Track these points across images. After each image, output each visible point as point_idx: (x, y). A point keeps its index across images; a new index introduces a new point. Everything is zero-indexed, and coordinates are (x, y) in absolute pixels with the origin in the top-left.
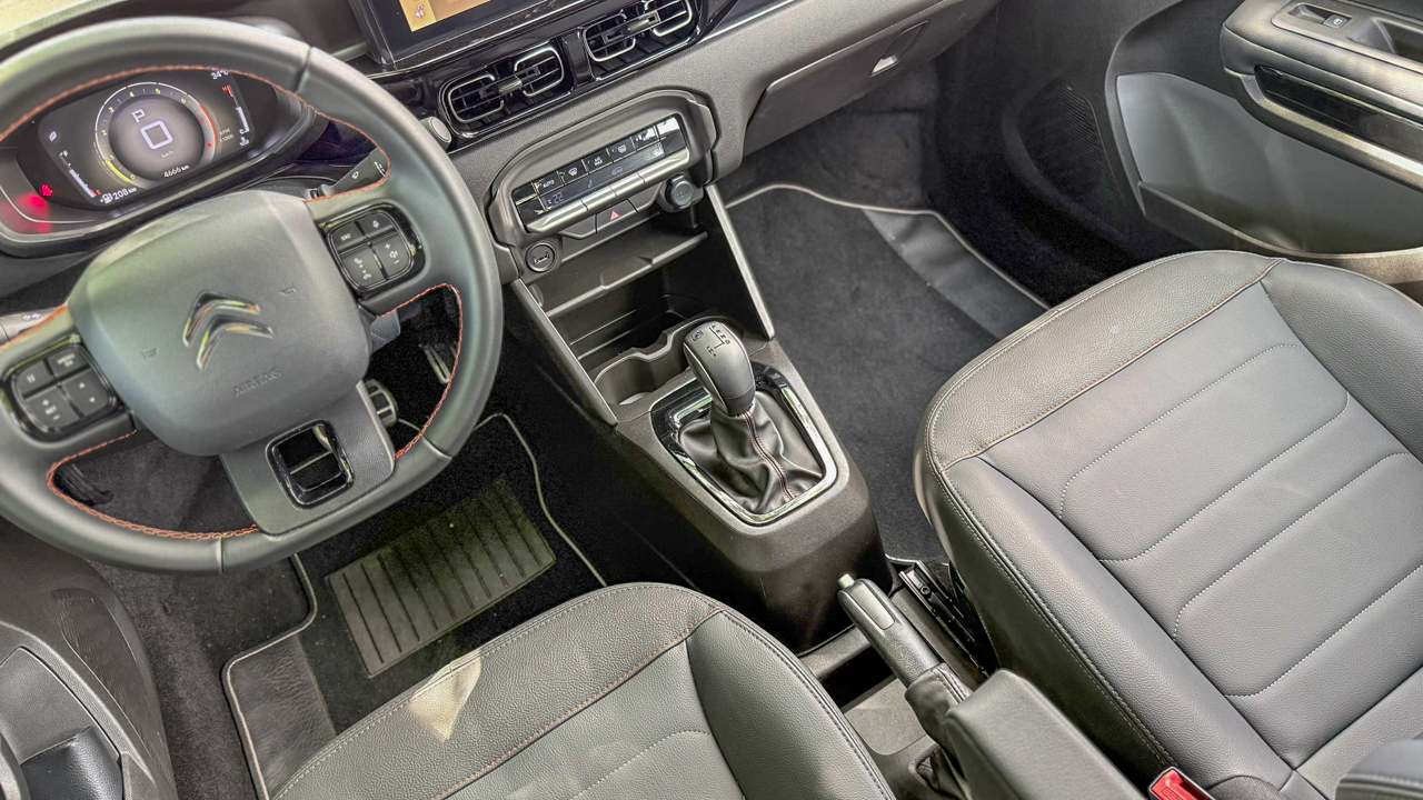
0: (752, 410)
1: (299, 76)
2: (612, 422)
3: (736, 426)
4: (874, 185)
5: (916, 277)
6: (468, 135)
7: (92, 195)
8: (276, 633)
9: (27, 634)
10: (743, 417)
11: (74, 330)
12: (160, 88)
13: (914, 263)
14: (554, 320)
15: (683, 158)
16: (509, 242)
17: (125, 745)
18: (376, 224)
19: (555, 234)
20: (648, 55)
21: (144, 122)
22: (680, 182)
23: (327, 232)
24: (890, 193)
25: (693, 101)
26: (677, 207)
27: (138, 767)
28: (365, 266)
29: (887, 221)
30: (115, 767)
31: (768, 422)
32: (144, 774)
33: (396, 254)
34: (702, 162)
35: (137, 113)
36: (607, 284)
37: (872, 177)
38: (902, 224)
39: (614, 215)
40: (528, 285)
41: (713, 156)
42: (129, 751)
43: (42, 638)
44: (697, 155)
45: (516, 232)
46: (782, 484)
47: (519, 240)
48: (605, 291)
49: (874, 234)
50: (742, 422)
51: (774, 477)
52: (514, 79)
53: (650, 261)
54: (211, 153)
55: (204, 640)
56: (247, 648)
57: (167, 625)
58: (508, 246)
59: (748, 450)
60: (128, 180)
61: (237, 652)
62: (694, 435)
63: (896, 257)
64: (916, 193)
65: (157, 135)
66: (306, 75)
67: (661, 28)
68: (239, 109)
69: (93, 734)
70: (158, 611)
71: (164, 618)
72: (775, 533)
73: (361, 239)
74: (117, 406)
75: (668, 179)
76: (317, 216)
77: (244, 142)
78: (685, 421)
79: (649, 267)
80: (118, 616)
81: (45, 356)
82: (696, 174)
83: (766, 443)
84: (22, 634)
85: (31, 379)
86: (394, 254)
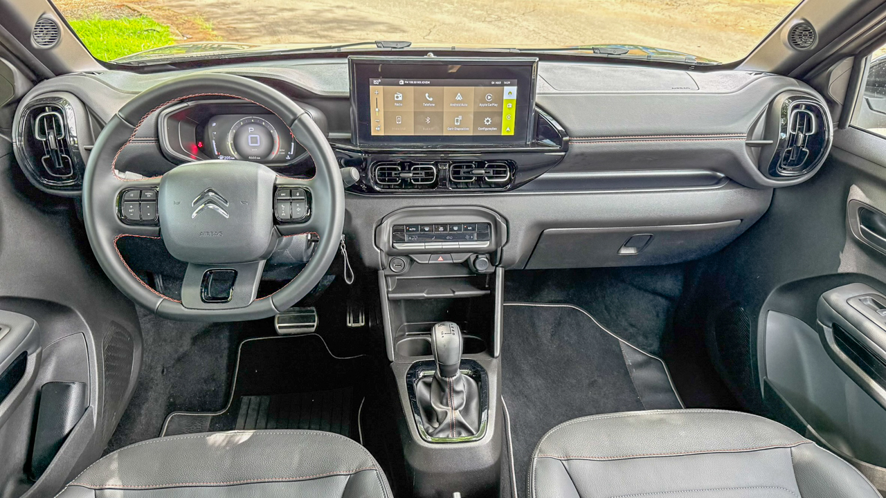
0: (454, 378)
1: (294, 120)
2: (390, 360)
3: (443, 384)
4: (631, 330)
5: (633, 390)
6: (378, 189)
7: (216, 154)
8: (203, 410)
9: (88, 328)
10: (447, 379)
11: (159, 184)
12: (265, 122)
13: (636, 383)
14: (395, 302)
15: (485, 245)
16: (381, 248)
17: (94, 404)
18: (298, 194)
19: (406, 254)
20: (481, 188)
21: (252, 133)
22: (483, 258)
23: (276, 190)
24: (640, 339)
25: (499, 219)
26: (477, 270)
27: (92, 416)
28: (284, 211)
29: (631, 354)
30: (83, 409)
31: (462, 392)
32: (93, 420)
34: (496, 252)
35: (251, 129)
36: (427, 294)
37: (632, 325)
38: (639, 358)
39: (441, 259)
40: (386, 276)
41: (502, 250)
42: (94, 407)
43: (93, 334)
44: (493, 247)
45: (387, 245)
46: (452, 426)
47: (387, 249)
48: (424, 296)
49: (619, 356)
50: (446, 382)
51: (448, 420)
52: (410, 172)
53: (454, 292)
54: (273, 156)
55: (171, 396)
56: (187, 410)
57: (157, 375)
58: (381, 250)
59: (444, 401)
60: (233, 153)
61: (180, 410)
62: (428, 385)
63: (627, 373)
64: (655, 346)
65: (254, 140)
66: (296, 121)
67: (489, 178)
68: (293, 144)
69: (84, 387)
70: (159, 369)
71: (160, 374)
72: (432, 449)
74: (156, 223)
75: (477, 252)
76: (277, 182)
77: (288, 158)
78: (424, 376)
79: (452, 295)
80: (136, 354)
81: (141, 189)
82: (493, 256)
83: (456, 401)
84: (86, 327)
85: (132, 195)
86: (298, 209)
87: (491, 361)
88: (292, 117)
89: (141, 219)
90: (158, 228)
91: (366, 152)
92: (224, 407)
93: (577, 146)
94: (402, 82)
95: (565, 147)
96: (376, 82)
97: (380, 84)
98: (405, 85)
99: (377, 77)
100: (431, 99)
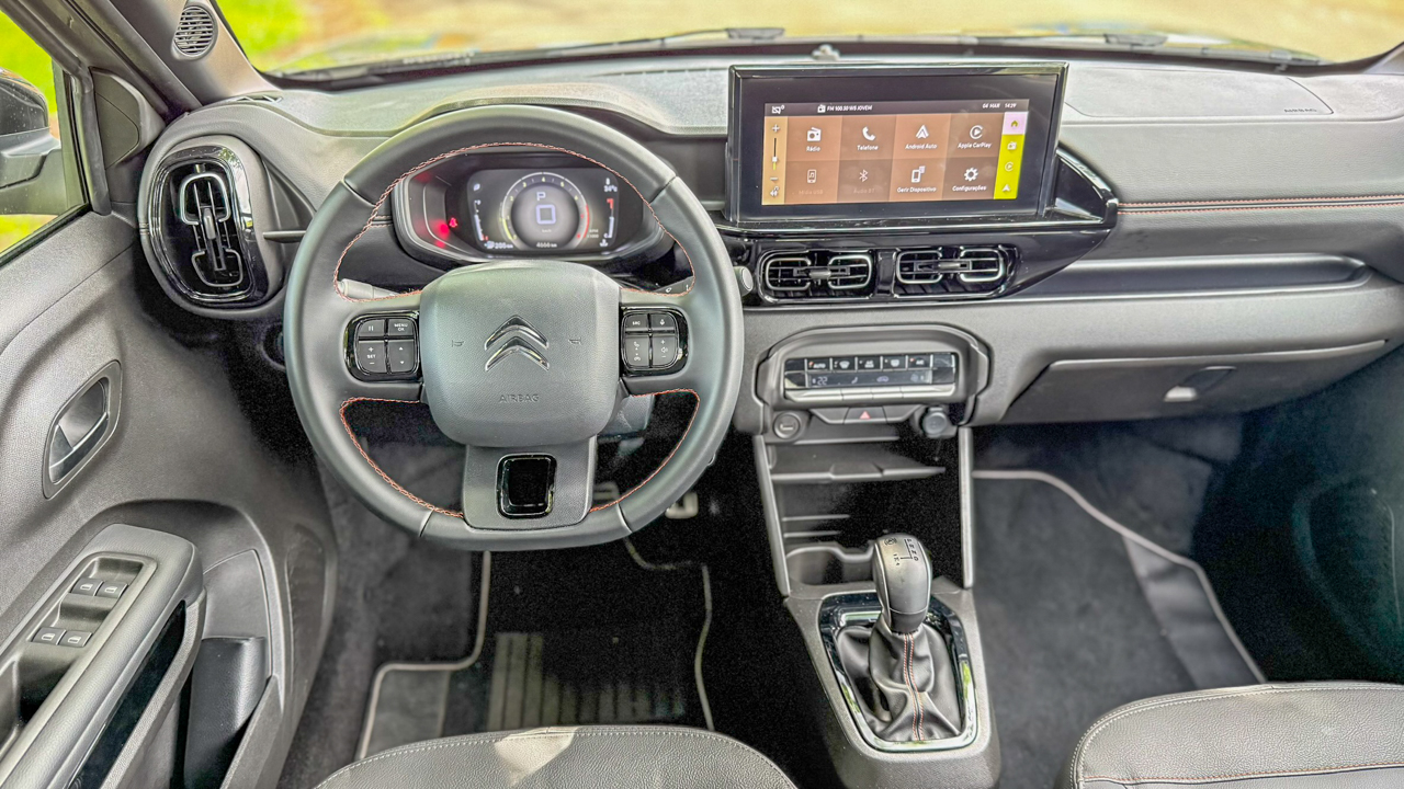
0: (915, 635)
1: (660, 190)
2: (784, 593)
3: (896, 646)
4: (1144, 516)
5: (1154, 621)
6: (769, 299)
7: (482, 238)
8: (435, 659)
9: (264, 541)
10: (904, 637)
11: (417, 308)
12: (565, 183)
13: (1157, 607)
14: (776, 485)
15: (947, 391)
16: (766, 398)
17: (278, 671)
18: (662, 323)
19: (807, 410)
20: (948, 292)
21: (543, 202)
22: (938, 413)
23: (623, 314)
24: (1158, 530)
25: (975, 346)
26: (925, 433)
27: (277, 692)
28: (639, 353)
29: (1145, 553)
30: (263, 682)
31: (927, 657)
32: (278, 701)
33: (666, 352)
34: (963, 404)
35: (541, 194)
36: (836, 473)
37: (1145, 508)
38: (1159, 564)
39: (865, 416)
40: (767, 444)
41: (976, 400)
42: (279, 675)
43: (272, 552)
44: (961, 395)
45: (775, 394)
46: (915, 721)
47: (775, 401)
48: (829, 479)
49: (1124, 561)
50: (901, 642)
51: (910, 710)
52: (826, 269)
53: (881, 471)
54: (577, 242)
55: (379, 637)
56: (409, 659)
57: (358, 605)
58: (764, 402)
59: (897, 674)
60: (510, 237)
61: (397, 659)
62: (854, 639)
63: (1139, 591)
64: (1185, 541)
65: (546, 214)
66: (664, 193)
67: (969, 275)
68: (612, 219)
69: (263, 644)
70: (360, 593)
71: (360, 600)
72: (887, 763)
73: (646, 329)
74: (417, 376)
75: (928, 404)
76: (624, 301)
77: (604, 244)
78: (850, 623)
79: (877, 475)
80: (330, 574)
81: (388, 317)
82: (955, 411)
83: (918, 674)
84: (260, 540)
85: (371, 328)
86: (664, 350)
87: (959, 596)
88: (656, 185)
89: (388, 367)
90: (417, 386)
91: (750, 236)
92: (468, 653)
93: (1132, 219)
94: (822, 108)
95: (1111, 217)
96: (776, 109)
97: (783, 113)
98: (828, 113)
99: (778, 101)
100: (872, 138)
